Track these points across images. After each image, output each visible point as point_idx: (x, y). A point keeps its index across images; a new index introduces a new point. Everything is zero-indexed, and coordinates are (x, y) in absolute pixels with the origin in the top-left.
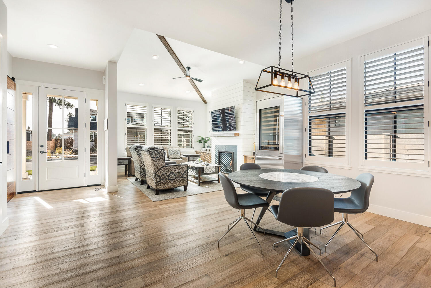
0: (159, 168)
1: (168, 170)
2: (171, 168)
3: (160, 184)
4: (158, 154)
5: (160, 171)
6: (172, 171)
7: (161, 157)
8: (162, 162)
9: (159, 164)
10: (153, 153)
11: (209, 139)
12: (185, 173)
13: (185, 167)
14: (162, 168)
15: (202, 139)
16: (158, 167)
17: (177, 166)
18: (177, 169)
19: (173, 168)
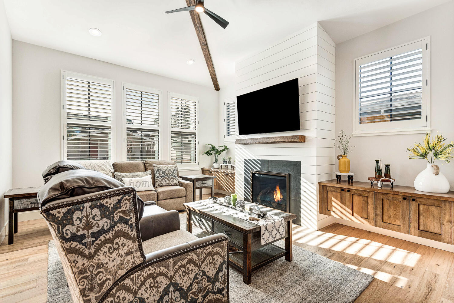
0: (109, 284)
1: (154, 278)
2: (167, 267)
4: (103, 216)
5: (113, 296)
6: (171, 278)
7: (120, 227)
8: (123, 251)
9: (110, 266)
10: (70, 213)
11: (226, 148)
12: (220, 274)
13: (221, 248)
14: (123, 278)
15: (213, 148)
16: (104, 282)
18: (191, 266)
19: (174, 264)
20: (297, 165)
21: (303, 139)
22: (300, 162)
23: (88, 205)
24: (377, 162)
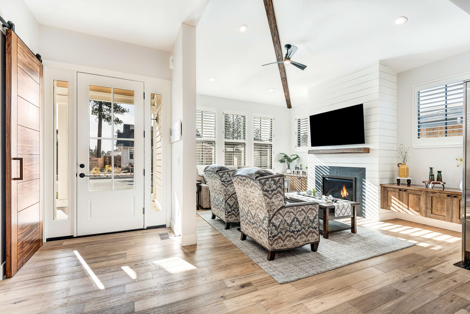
0: (275, 210)
1: (289, 213)
2: (294, 210)
3: (277, 240)
4: (274, 184)
5: (277, 215)
6: (295, 215)
7: (279, 189)
8: (280, 199)
9: (276, 203)
10: (265, 181)
11: (298, 157)
12: (315, 220)
13: (316, 207)
14: (279, 210)
15: (286, 156)
16: (274, 209)
17: (303, 207)
18: (303, 212)
19: (297, 209)
20: (362, 171)
21: (367, 151)
22: (365, 168)
23: (270, 179)
24: (431, 169)
